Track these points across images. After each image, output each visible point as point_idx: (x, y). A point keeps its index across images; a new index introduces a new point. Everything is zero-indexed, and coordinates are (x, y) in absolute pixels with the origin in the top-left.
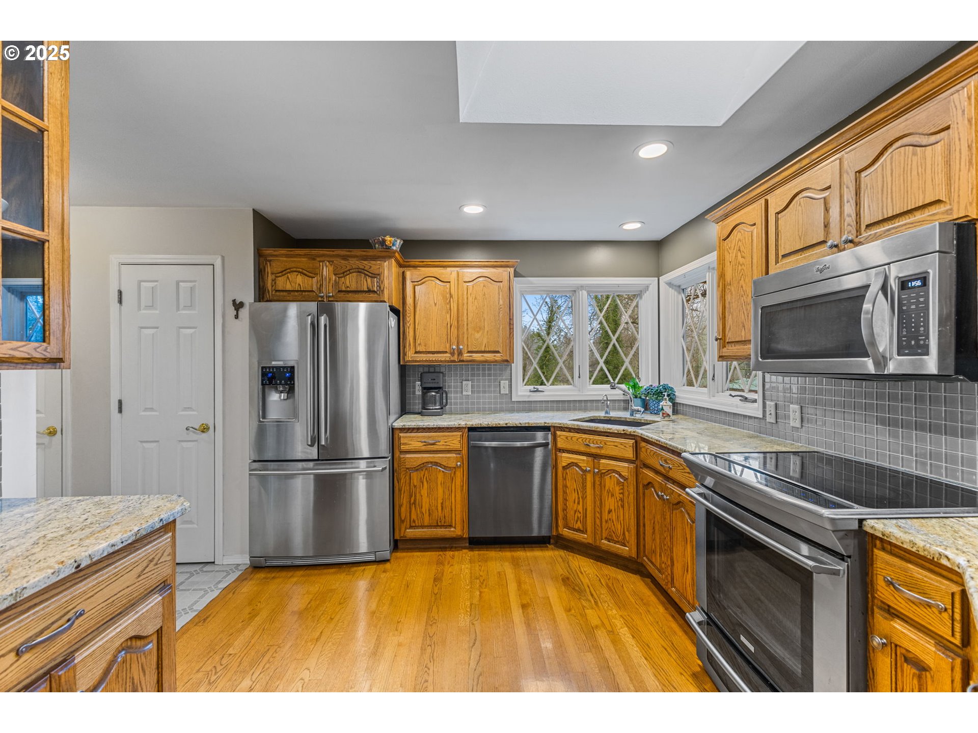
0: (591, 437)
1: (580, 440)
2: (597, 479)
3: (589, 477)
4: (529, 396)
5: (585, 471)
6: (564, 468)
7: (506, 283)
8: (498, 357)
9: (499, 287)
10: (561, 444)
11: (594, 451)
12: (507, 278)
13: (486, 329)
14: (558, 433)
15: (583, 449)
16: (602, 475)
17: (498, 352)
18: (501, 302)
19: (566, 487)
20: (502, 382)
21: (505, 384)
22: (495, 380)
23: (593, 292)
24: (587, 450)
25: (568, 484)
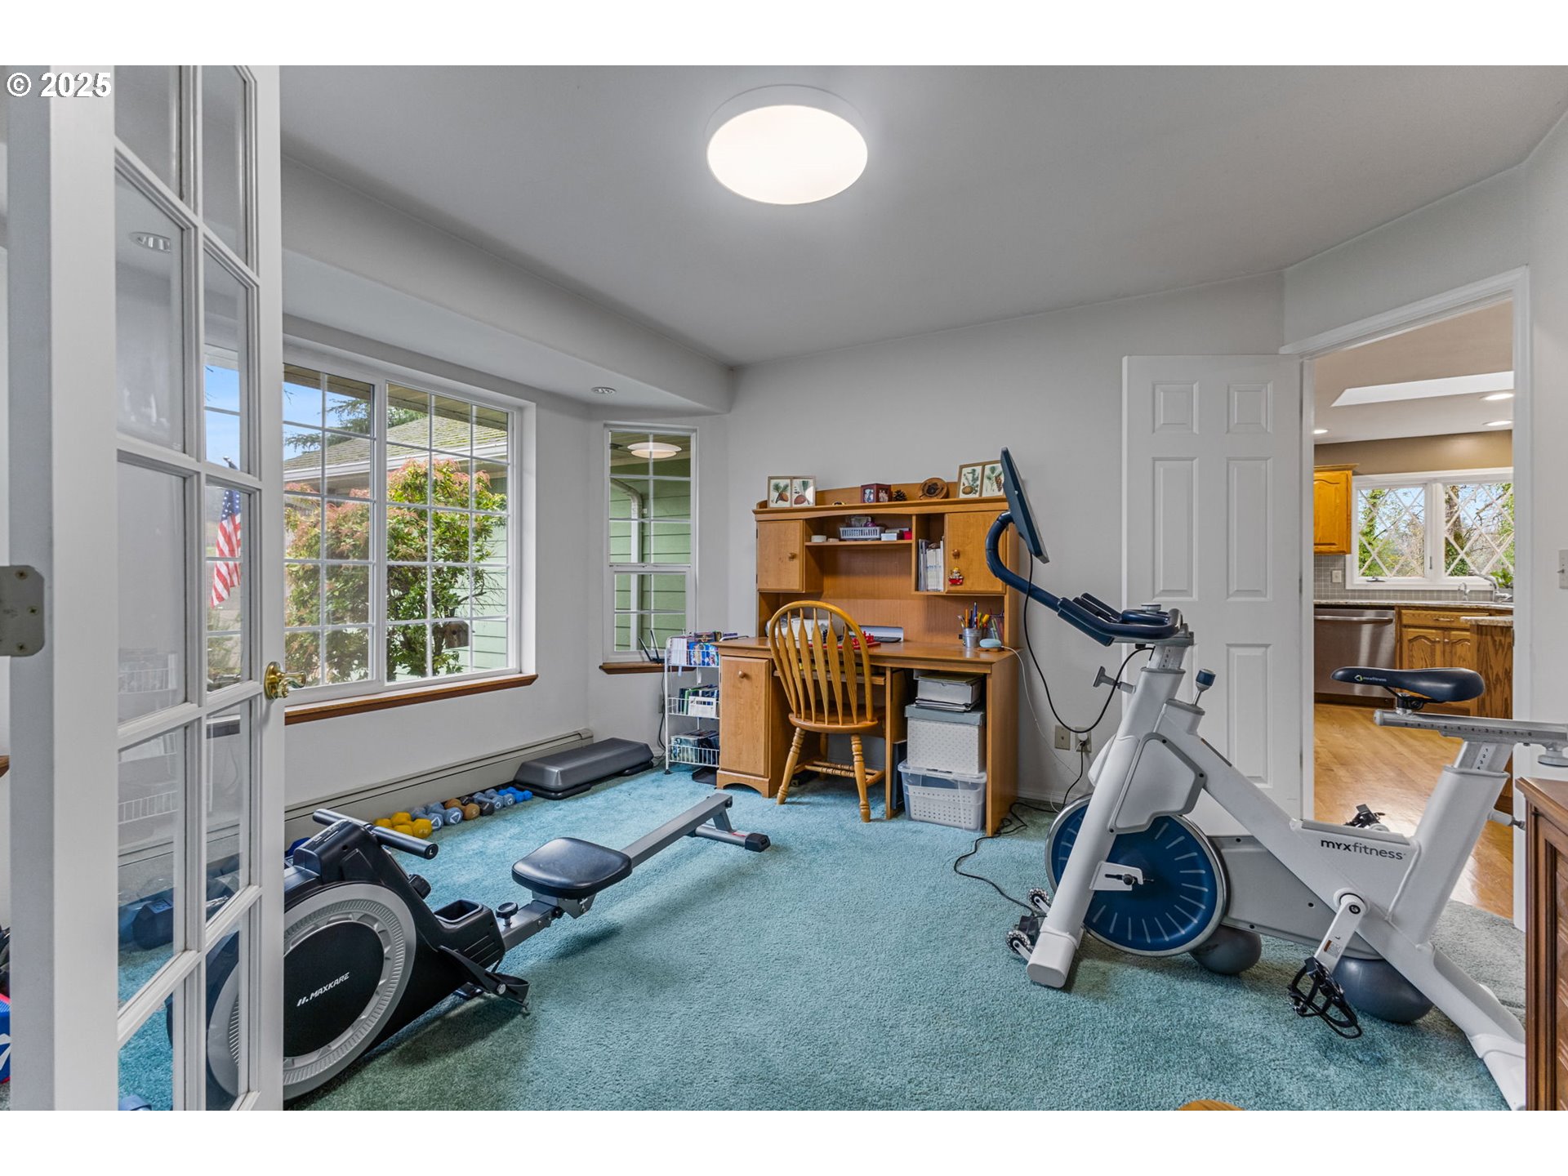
0: (1442, 613)
1: (1429, 616)
2: (1448, 648)
3: (1438, 648)
4: (1366, 585)
5: (1434, 642)
6: (1410, 641)
7: (1343, 485)
8: (1333, 548)
9: (1336, 488)
10: (1405, 621)
11: (1444, 625)
12: (1344, 479)
13: (1321, 525)
14: (1403, 611)
15: (1431, 623)
16: (1453, 644)
17: (1334, 544)
18: (1338, 501)
19: (1412, 656)
20: (1334, 572)
21: (1337, 574)
22: (1325, 570)
23: (1448, 483)
24: (1437, 624)
25: (1414, 654)
